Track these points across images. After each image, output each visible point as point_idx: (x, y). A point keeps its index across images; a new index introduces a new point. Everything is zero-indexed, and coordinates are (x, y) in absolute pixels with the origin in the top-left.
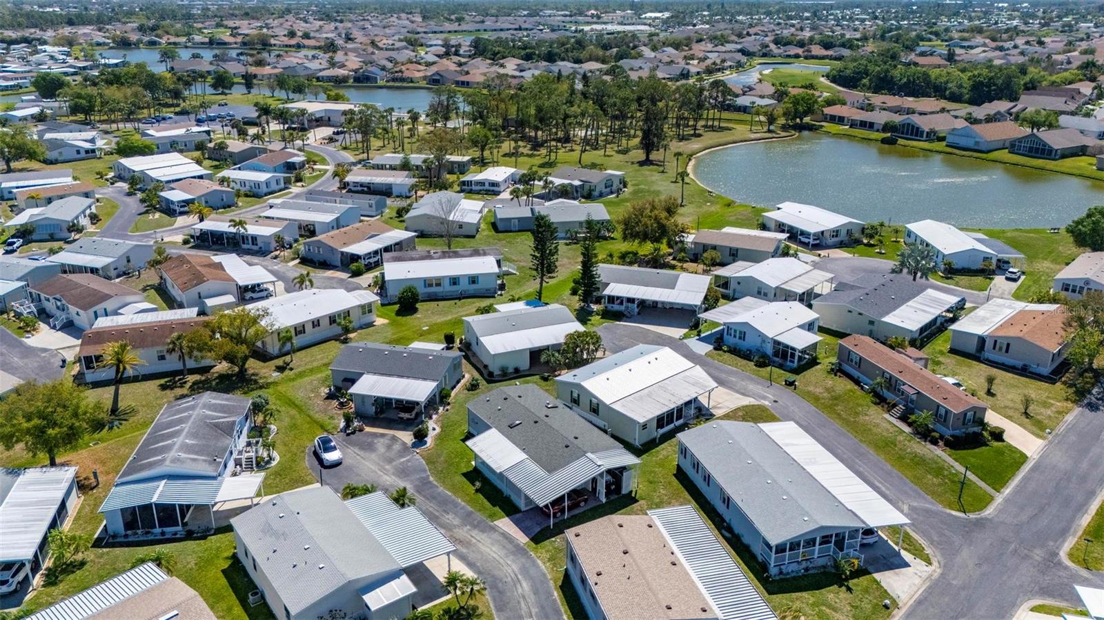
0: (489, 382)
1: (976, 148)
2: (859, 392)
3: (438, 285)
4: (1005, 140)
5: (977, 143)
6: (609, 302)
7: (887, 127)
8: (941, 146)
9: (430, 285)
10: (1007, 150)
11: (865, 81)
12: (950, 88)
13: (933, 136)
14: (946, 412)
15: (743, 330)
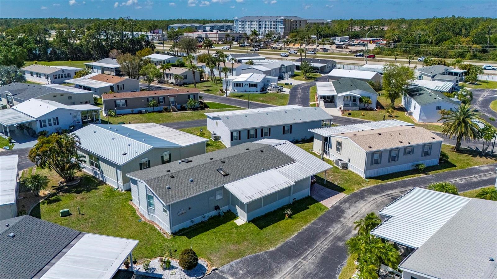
14: (194, 96)
15: (55, 116)
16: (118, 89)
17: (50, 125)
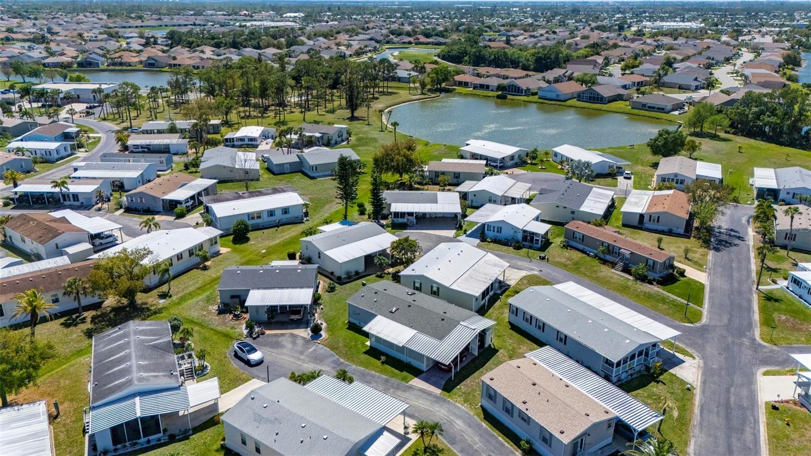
0: (341, 284)
1: (557, 99)
2: (588, 258)
3: (259, 217)
4: (573, 93)
5: (558, 95)
6: (395, 217)
7: (500, 88)
8: (535, 98)
9: (253, 218)
10: (576, 99)
11: (466, 58)
12: (522, 62)
13: (528, 92)
14: (654, 262)
15: (500, 225)
16: (650, 221)
17: (494, 231)
